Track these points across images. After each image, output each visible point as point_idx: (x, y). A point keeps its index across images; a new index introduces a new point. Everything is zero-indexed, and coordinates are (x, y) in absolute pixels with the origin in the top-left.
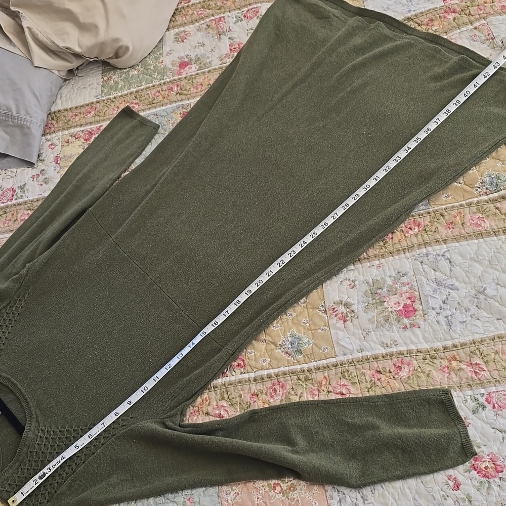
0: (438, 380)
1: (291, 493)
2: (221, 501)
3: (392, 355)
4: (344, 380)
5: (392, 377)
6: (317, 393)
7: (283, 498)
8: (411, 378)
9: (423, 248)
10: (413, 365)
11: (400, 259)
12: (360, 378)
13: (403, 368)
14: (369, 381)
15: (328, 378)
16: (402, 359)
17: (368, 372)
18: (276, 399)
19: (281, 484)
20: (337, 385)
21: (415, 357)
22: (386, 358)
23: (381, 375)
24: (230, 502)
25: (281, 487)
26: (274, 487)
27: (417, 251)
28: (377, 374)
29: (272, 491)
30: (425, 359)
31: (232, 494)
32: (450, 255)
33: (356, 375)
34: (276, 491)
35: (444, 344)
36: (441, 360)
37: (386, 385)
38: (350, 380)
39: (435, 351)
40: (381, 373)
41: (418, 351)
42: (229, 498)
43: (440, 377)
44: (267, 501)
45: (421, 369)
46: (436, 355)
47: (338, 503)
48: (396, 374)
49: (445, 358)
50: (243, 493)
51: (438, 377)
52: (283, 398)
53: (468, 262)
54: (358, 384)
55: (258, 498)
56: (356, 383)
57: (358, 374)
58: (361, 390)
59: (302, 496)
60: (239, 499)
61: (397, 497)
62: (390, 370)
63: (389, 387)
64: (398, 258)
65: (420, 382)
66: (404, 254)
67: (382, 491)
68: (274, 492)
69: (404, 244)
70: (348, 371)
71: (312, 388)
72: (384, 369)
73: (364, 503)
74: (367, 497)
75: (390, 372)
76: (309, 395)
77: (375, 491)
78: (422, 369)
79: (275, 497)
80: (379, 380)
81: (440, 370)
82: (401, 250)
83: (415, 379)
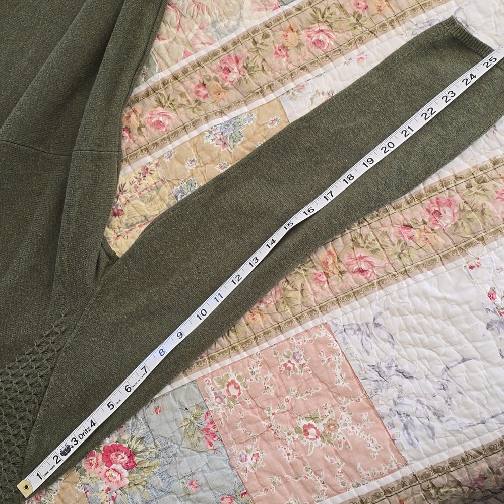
0: (499, 216)
1: (333, 434)
2: (238, 473)
3: (421, 196)
4: (360, 250)
5: (430, 230)
6: (324, 279)
7: (324, 444)
8: (460, 224)
9: (420, 14)
10: (457, 203)
11: (389, 38)
12: (383, 241)
13: (442, 213)
14: (396, 243)
15: (334, 252)
16: (437, 198)
17: (392, 231)
18: (268, 302)
19: (314, 423)
20: (351, 260)
21: (454, 188)
22: (412, 204)
23: (412, 230)
24: (251, 471)
25: (315, 428)
26: (305, 431)
27: (413, 20)
28: (406, 230)
29: (305, 439)
30: (469, 187)
31: (249, 457)
32: (465, 15)
33: (374, 238)
34: (310, 437)
35: (492, 157)
36: (494, 183)
37: (424, 244)
38: (368, 247)
39: (481, 170)
40: (412, 228)
41: (457, 178)
42: (248, 466)
43: (500, 211)
44: (303, 455)
45: (470, 206)
46: (484, 176)
47: (403, 431)
48: (435, 224)
49: (499, 177)
50: (263, 451)
51: (498, 210)
52: (278, 299)
53: (493, 20)
54: (382, 250)
55: (289, 454)
56: (378, 250)
57: (378, 236)
58: (387, 258)
59: (350, 435)
60: (262, 464)
61: (485, 402)
62: (423, 220)
63: (430, 246)
64: (386, 39)
65: (473, 227)
66: (394, 28)
67: (461, 398)
68: (307, 438)
69: (389, 13)
70: (361, 236)
71: (315, 274)
72: (415, 221)
73: (441, 421)
74: (443, 412)
75: (425, 223)
76: (314, 285)
77: (451, 401)
78: (472, 205)
79: (312, 446)
80: (411, 238)
81: (498, 198)
82: (387, 24)
83: (465, 224)
